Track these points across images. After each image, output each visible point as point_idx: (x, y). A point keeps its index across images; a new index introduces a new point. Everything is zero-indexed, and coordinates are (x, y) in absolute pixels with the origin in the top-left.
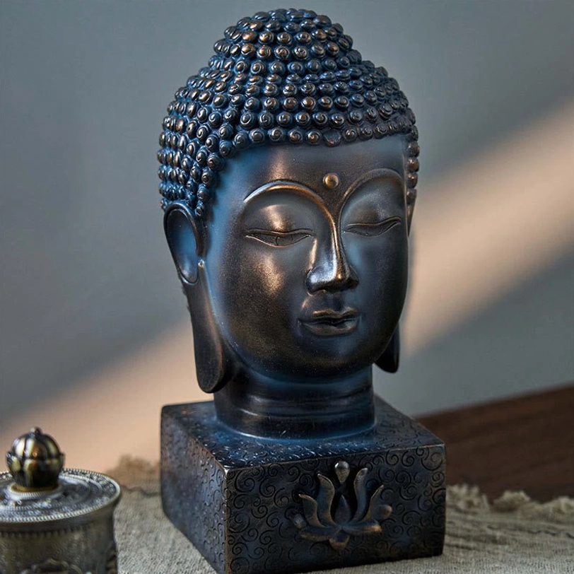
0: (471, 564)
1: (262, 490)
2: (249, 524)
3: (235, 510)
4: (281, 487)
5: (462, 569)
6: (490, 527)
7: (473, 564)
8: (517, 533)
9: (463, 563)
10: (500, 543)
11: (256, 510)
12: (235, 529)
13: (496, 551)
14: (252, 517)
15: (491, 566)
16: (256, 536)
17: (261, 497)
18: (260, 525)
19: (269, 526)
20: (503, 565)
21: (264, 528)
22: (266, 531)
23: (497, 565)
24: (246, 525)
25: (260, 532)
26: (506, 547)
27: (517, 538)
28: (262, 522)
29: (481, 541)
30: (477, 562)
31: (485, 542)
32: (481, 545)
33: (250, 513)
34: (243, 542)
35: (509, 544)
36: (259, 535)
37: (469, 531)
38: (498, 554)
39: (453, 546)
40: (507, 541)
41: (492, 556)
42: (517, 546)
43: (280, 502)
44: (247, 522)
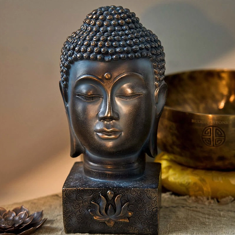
0: (211, 225)
1: (77, 198)
2: (72, 211)
3: (66, 205)
4: (85, 198)
5: (207, 228)
6: (218, 210)
7: (212, 225)
8: (230, 212)
9: (208, 225)
10: (222, 217)
11: (75, 206)
12: (66, 212)
13: (221, 220)
14: (73, 208)
15: (219, 226)
16: (75, 216)
17: (77, 201)
18: (77, 212)
19: (81, 213)
20: (224, 226)
21: (78, 213)
22: (79, 215)
23: (221, 226)
24: (71, 211)
25: (77, 215)
26: (225, 218)
27: (230, 215)
28: (78, 211)
29: (215, 216)
30: (213, 224)
31: (216, 216)
32: (215, 218)
33: (72, 207)
34: (70, 218)
35: (226, 217)
36: (77, 216)
37: (210, 211)
38: (222, 221)
39: (203, 217)
40: (225, 216)
41: (219, 222)
42: (229, 218)
43: (85, 204)
44: (71, 210)
